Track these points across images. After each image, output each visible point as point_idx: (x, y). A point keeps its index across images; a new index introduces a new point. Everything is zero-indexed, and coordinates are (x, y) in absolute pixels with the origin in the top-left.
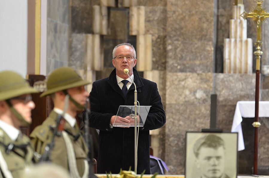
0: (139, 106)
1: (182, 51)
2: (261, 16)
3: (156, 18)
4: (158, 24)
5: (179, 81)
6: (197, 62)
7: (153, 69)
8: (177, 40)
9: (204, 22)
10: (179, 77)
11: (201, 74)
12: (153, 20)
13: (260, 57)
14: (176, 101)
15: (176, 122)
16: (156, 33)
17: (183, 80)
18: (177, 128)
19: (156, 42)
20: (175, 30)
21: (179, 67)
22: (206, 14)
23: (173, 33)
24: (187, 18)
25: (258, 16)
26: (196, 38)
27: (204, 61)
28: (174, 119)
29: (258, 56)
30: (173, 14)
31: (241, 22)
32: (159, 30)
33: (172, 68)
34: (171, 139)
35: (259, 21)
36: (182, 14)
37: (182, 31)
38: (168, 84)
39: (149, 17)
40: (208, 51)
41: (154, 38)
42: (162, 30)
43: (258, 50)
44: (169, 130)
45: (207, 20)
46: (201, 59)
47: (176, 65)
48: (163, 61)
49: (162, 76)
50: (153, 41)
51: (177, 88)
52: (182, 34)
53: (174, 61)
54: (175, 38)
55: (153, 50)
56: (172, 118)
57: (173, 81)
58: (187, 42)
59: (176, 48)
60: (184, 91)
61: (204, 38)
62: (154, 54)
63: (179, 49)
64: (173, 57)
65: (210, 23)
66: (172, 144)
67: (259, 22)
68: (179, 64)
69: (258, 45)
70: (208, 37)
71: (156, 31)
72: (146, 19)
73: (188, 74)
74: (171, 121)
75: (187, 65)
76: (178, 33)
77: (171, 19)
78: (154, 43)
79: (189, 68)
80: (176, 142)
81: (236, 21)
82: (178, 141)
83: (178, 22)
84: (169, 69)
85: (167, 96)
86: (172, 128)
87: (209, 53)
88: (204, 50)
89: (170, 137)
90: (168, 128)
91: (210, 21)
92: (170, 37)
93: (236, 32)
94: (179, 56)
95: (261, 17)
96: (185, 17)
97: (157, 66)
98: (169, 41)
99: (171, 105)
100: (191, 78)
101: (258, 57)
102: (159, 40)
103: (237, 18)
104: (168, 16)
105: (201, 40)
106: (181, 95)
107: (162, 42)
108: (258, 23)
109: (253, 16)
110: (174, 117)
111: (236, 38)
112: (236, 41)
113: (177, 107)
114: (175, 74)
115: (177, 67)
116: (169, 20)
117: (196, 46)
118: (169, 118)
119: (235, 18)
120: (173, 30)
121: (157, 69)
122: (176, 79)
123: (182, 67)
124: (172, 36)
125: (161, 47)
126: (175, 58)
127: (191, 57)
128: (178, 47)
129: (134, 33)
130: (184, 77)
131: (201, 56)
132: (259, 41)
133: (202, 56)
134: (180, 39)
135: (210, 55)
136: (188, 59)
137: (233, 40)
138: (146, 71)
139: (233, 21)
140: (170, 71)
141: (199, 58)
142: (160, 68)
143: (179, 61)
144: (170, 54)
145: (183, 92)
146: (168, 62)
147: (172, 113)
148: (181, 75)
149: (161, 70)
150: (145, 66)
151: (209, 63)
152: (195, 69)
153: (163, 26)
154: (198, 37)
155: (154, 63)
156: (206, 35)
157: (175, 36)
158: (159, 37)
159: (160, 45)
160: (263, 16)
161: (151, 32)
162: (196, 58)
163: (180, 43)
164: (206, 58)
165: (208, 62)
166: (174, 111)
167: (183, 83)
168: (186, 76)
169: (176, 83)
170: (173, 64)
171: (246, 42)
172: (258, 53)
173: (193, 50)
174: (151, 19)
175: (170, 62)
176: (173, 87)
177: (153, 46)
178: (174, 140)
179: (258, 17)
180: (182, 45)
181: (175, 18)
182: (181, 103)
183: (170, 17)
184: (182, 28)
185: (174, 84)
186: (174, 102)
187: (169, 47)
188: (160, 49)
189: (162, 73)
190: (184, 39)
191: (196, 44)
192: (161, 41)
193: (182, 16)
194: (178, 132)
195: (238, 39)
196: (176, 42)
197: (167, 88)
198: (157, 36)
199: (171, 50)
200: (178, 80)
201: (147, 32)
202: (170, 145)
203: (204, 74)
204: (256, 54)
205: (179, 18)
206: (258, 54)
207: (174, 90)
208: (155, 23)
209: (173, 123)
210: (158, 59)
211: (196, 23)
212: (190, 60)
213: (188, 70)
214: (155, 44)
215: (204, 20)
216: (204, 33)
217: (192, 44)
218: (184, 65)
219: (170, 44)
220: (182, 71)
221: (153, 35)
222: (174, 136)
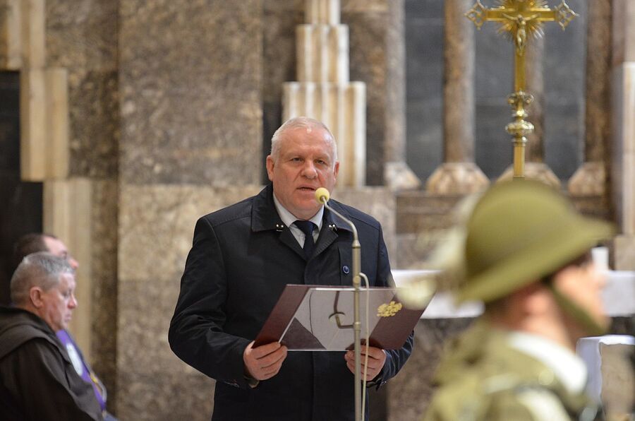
0: (368, 289)
1: (168, 118)
2: (528, 19)
3: (80, 19)
4: (86, 35)
5: (159, 211)
6: (214, 154)
7: (74, 173)
8: (152, 86)
9: (232, 34)
10: (159, 198)
11: (225, 191)
12: (72, 23)
13: (524, 139)
14: (150, 270)
15: (150, 334)
16: (80, 66)
17: (171, 208)
18: (153, 353)
19: (83, 92)
20: (147, 55)
21: (158, 169)
22: (238, 9)
23: (140, 64)
24: (181, 18)
25: (520, 16)
26: (208, 81)
27: (235, 151)
28: (143, 327)
29: (517, 136)
30: (137, 8)
31: (332, 34)
32: (89, 55)
33: (136, 172)
34: (136, 387)
35: (523, 32)
36: (165, 8)
37: (168, 59)
38: (125, 219)
39: (59, 16)
40: (246, 119)
41: (76, 81)
42: (98, 54)
43: (517, 118)
44: (129, 361)
45: (242, 27)
46: (225, 145)
47: (149, 162)
48: (105, 149)
49: (100, 196)
50: (70, 89)
51: (152, 234)
52: (166, 68)
53: (142, 151)
54: (144, 81)
55: (71, 115)
56: (138, 322)
57: (139, 210)
58: (183, 90)
59: (148, 111)
60: (175, 242)
61: (232, 80)
62: (75, 129)
63: (157, 114)
64: (140, 139)
65: (252, 34)
66: (137, 403)
67: (521, 36)
68: (158, 160)
69: (520, 104)
70: (244, 77)
71: (82, 59)
72: (47, 21)
73: (187, 189)
74: (134, 333)
75: (183, 164)
76: (156, 64)
77: (134, 21)
78: (75, 93)
79: (187, 170)
80: (149, 396)
81: (316, 31)
82: (156, 394)
83: (154, 31)
84: (126, 173)
85: (122, 256)
86: (136, 352)
87: (249, 127)
88: (234, 116)
89: (131, 382)
90: (125, 353)
91: (249, 28)
92: (130, 75)
93: (318, 63)
94: (159, 133)
95: (527, 22)
96: (174, 16)
97: (84, 164)
98: (128, 90)
99: (133, 283)
100: (196, 202)
101: (519, 141)
102: (90, 86)
103: (319, 19)
104: (123, 12)
105: (225, 86)
106: (163, 254)
107: (99, 92)
108: (520, 40)
109: (503, 17)
110: (144, 320)
111: (317, 80)
112: (319, 90)
113: (153, 290)
114: (146, 188)
115: (152, 168)
116: (127, 24)
117: (210, 104)
118: (129, 323)
119: (315, 22)
120: (137, 57)
121: (86, 173)
122: (149, 206)
123: (169, 169)
124: (135, 72)
125: (97, 106)
126: (145, 142)
127: (196, 139)
128: (154, 109)
129: (13, 64)
130: (172, 199)
131: (223, 134)
132: (521, 93)
133: (229, 136)
134: (160, 82)
135: (252, 132)
136: (185, 142)
137: (310, 87)
138: (53, 179)
139: (308, 30)
140: (131, 181)
141: (219, 142)
142: (93, 172)
143: (157, 151)
144: (131, 128)
145: (170, 245)
146: (124, 153)
147: (138, 308)
148: (164, 193)
149: (96, 178)
150: (49, 165)
151: (248, 157)
152: (208, 174)
153: (101, 44)
154: (215, 77)
155: (75, 155)
156: (240, 72)
157: (144, 74)
158: (89, 77)
159: (92, 101)
160: (534, 16)
161: (65, 60)
162: (210, 141)
163: (160, 94)
164: (241, 141)
165: (245, 152)
166: (143, 302)
167: (170, 216)
168: (180, 195)
169: (150, 215)
170: (139, 158)
171: (351, 93)
172: (522, 129)
173: (201, 118)
174: (66, 21)
175: (132, 153)
176: (139, 228)
177: (73, 103)
178: (143, 391)
179: (520, 20)
180: (166, 103)
181: (144, 18)
182: (165, 277)
183: (130, 17)
184: (165, 51)
185: (142, 220)
186: (142, 275)
187: (128, 108)
188: (93, 112)
189: (101, 185)
190: (173, 82)
191: (209, 98)
192: (96, 88)
193: (165, 14)
194: (156, 368)
195: (326, 86)
196: (148, 93)
197: (122, 231)
198: (83, 72)
199: (133, 115)
200: (155, 207)
201: (52, 60)
202: (131, 406)
203: (234, 190)
204: (514, 130)
205: (158, 18)
206: (519, 132)
207: (144, 239)
208: (78, 33)
209: (141, 338)
210: (87, 142)
211: (210, 37)
212: (192, 146)
213: (185, 177)
214: (77, 97)
215: (233, 25)
216: (231, 65)
217: (195, 98)
218: (173, 161)
219: (129, 98)
220: (167, 179)
221: (71, 70)
222: (143, 377)
